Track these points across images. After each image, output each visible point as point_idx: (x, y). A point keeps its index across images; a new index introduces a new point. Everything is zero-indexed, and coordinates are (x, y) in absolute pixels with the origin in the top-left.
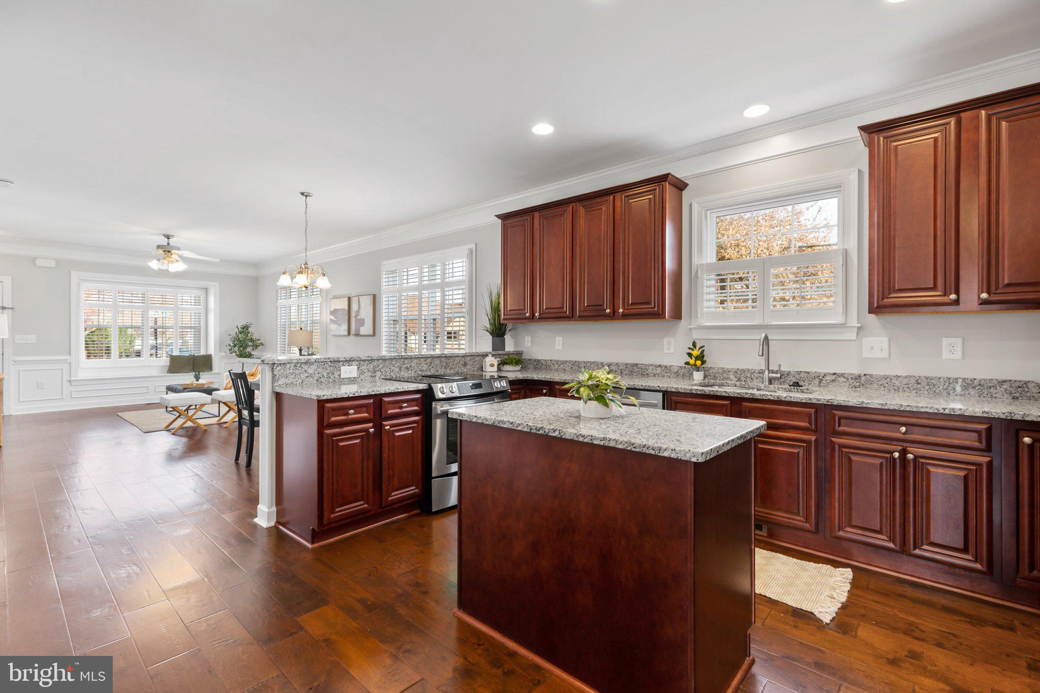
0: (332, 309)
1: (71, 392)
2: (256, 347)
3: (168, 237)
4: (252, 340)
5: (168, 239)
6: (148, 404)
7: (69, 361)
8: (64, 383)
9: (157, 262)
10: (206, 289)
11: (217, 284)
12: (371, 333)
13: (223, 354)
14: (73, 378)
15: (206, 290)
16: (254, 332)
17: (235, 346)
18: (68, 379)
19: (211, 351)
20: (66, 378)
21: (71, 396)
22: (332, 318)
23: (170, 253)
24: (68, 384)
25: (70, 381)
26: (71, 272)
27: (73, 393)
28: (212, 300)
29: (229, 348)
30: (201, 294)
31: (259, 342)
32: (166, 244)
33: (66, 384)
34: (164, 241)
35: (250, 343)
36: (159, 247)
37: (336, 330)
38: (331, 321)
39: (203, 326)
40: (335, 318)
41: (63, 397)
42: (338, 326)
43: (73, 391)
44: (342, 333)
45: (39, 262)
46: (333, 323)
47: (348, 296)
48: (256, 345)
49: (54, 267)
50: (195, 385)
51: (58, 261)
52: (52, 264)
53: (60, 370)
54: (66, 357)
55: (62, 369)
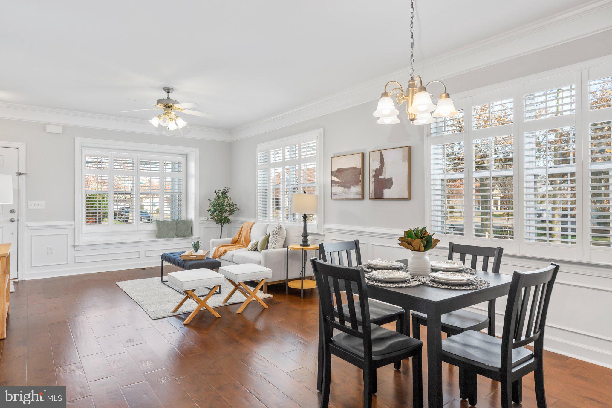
0: (335, 169)
1: (75, 256)
2: (232, 211)
3: (168, 90)
4: (229, 205)
5: (168, 92)
6: (140, 269)
7: (73, 227)
8: (69, 248)
9: (158, 119)
10: (186, 155)
11: (197, 150)
12: (406, 196)
13: (204, 219)
14: (76, 244)
16: (234, 197)
17: (215, 210)
18: (72, 244)
19: (192, 215)
20: (70, 243)
21: (75, 261)
22: (335, 179)
23: (170, 109)
24: (73, 249)
25: (74, 246)
26: (76, 138)
27: (76, 257)
28: (193, 167)
29: (211, 212)
30: (182, 159)
31: (235, 207)
32: (166, 98)
33: (71, 249)
34: (164, 95)
35: (228, 209)
36: (159, 101)
37: (341, 194)
38: (333, 182)
39: (183, 191)
40: (339, 179)
41: (68, 262)
42: (344, 188)
43: (76, 256)
44: (352, 197)
45: (49, 129)
46: (335, 185)
47: (361, 152)
48: (233, 209)
49: (61, 133)
50: (196, 256)
51: (65, 128)
52: (59, 130)
53: (66, 235)
54: (72, 223)
55: (68, 234)
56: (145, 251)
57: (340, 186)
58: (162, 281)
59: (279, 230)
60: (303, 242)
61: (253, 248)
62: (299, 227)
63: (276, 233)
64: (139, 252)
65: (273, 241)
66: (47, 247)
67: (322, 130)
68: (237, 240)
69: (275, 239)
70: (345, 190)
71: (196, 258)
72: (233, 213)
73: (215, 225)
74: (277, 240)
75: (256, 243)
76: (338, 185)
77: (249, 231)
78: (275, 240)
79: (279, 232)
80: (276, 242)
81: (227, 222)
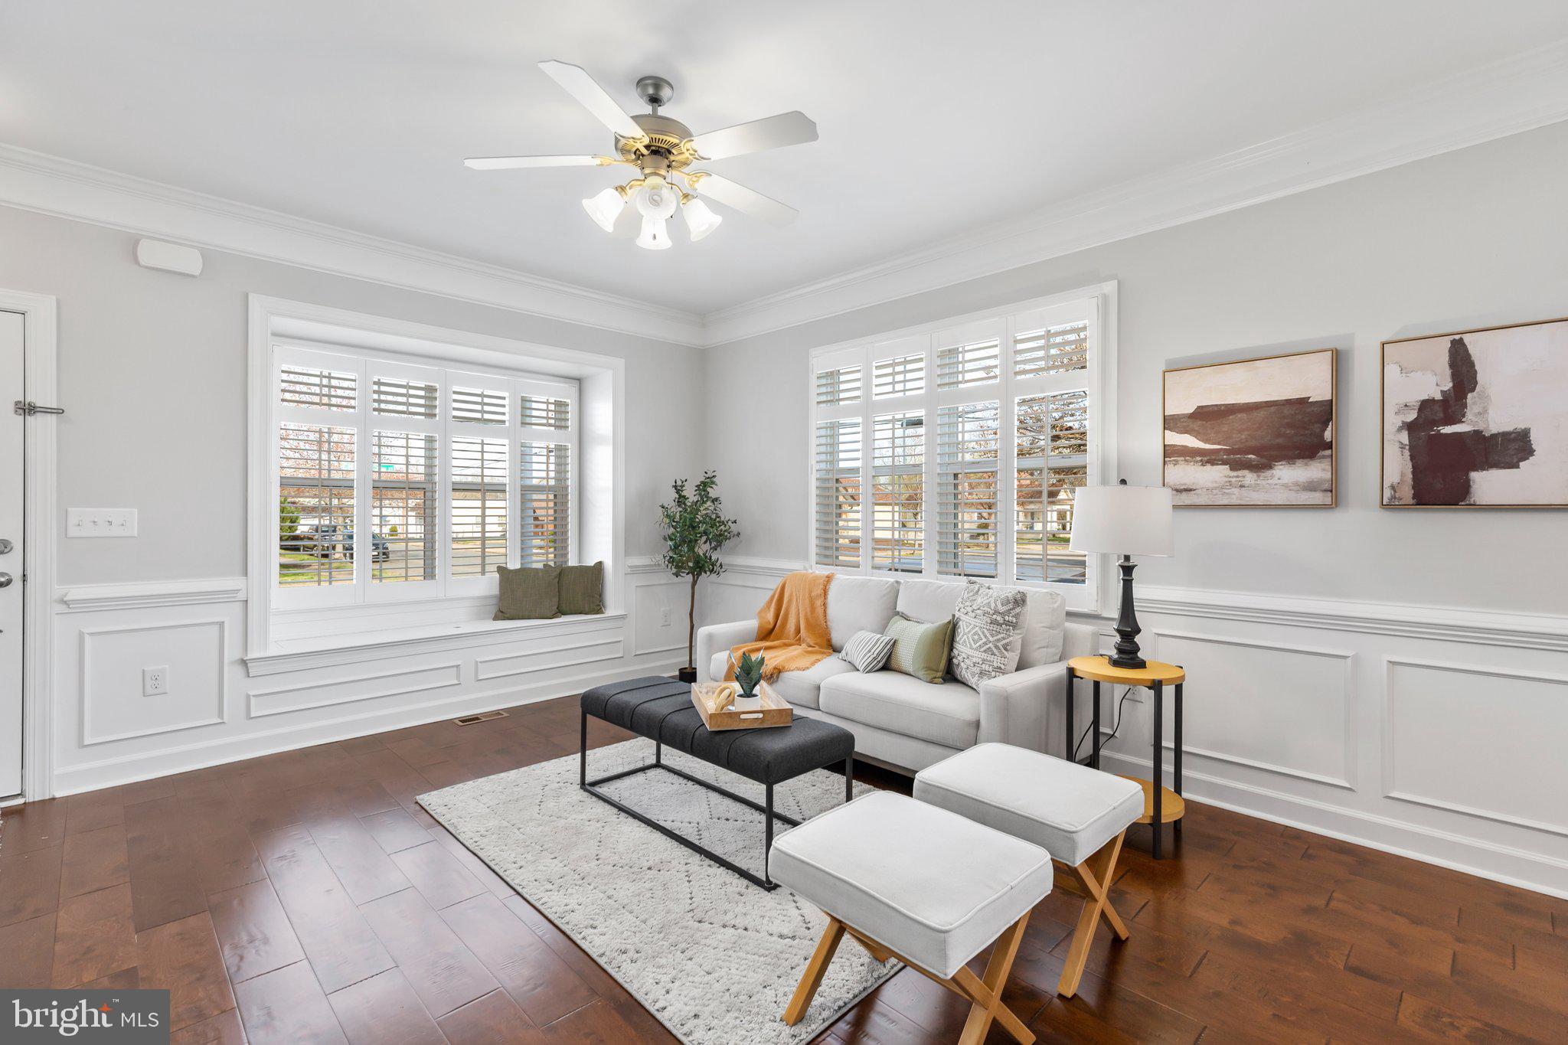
0: (1183, 409)
1: (248, 697)
3: (656, 90)
4: (714, 522)
6: (464, 721)
7: (241, 596)
8: (226, 669)
10: (582, 380)
11: (620, 363)
13: (638, 562)
14: (250, 656)
15: (579, 382)
16: (730, 503)
18: (238, 655)
20: (232, 652)
21: (249, 711)
22: (1186, 441)
24: (239, 671)
25: (244, 663)
26: (251, 297)
27: (253, 700)
28: (603, 415)
30: (567, 394)
33: (233, 674)
35: (708, 532)
37: (1216, 488)
38: (1170, 453)
39: (571, 482)
40: (1206, 441)
41: (223, 719)
42: (1232, 469)
43: (253, 696)
44: (1280, 498)
45: (149, 254)
46: (1186, 461)
47: (1332, 346)
48: (720, 533)
49: (197, 273)
50: (761, 716)
51: (209, 257)
52: (192, 263)
53: (216, 628)
54: (235, 582)
55: (223, 622)
56: (476, 662)
57: (1212, 462)
58: (583, 783)
59: (1018, 610)
60: (1120, 651)
61: (879, 662)
62: (1051, 594)
63: (1007, 618)
64: (458, 666)
65: (997, 647)
66: (143, 670)
67: (1110, 288)
68: (771, 626)
69: (1004, 638)
70: (1237, 477)
71: (762, 720)
72: (719, 544)
73: (667, 577)
74: (1011, 642)
75: (889, 647)
76: (1199, 459)
77: (819, 602)
78: (1004, 642)
79: (1017, 616)
80: (1006, 649)
81: (712, 571)
